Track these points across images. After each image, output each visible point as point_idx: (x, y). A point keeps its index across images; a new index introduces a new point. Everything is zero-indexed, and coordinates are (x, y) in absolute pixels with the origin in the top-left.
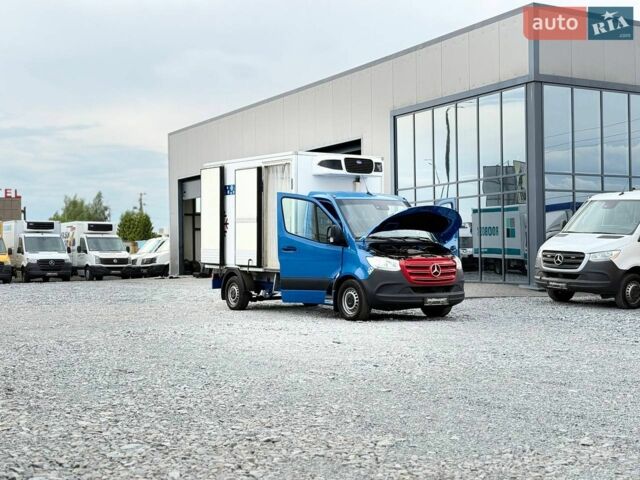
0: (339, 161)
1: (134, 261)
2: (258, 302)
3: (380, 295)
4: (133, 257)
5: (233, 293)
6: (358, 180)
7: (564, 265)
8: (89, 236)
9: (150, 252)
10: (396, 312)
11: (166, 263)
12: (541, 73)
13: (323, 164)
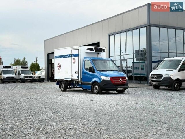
1: (34, 77)
2: (70, 89)
3: (104, 87)
4: (34, 76)
5: (62, 86)
6: (98, 54)
7: (157, 78)
8: (21, 70)
9: (39, 74)
10: (109, 92)
11: (44, 78)
12: (151, 23)
13: (88, 49)
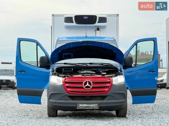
0: (72, 18)
6: (98, 29)
